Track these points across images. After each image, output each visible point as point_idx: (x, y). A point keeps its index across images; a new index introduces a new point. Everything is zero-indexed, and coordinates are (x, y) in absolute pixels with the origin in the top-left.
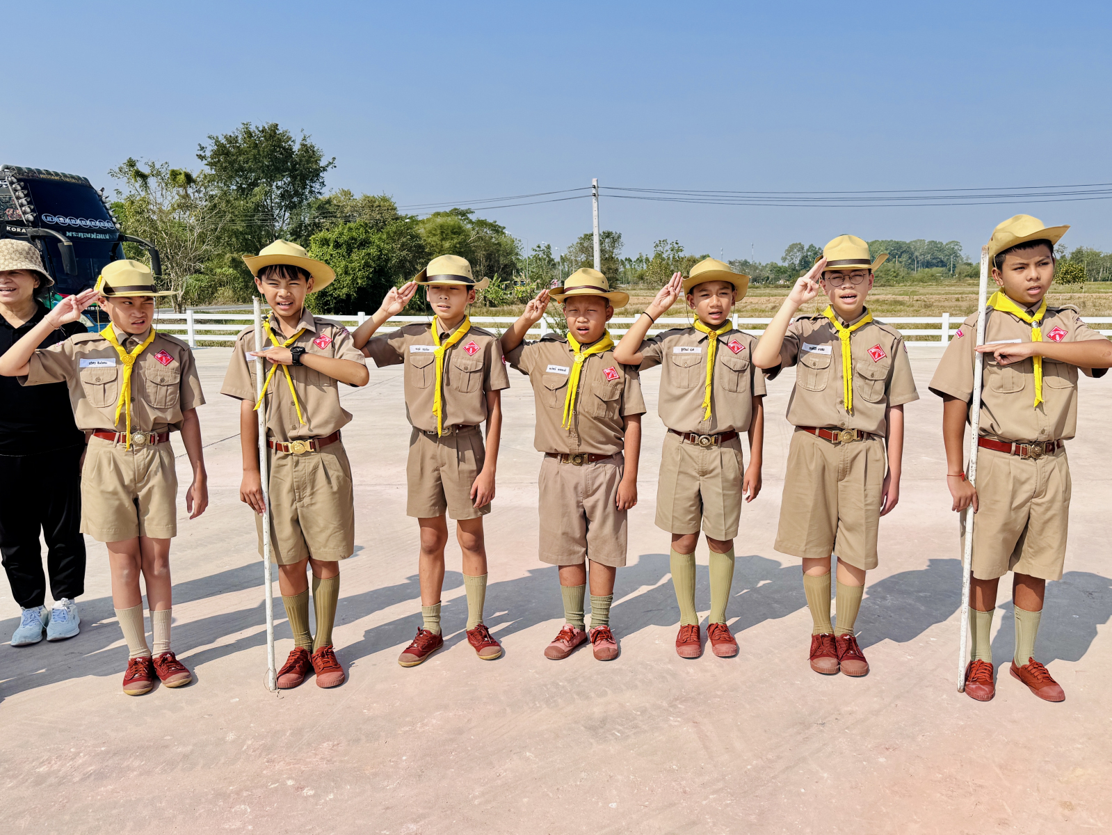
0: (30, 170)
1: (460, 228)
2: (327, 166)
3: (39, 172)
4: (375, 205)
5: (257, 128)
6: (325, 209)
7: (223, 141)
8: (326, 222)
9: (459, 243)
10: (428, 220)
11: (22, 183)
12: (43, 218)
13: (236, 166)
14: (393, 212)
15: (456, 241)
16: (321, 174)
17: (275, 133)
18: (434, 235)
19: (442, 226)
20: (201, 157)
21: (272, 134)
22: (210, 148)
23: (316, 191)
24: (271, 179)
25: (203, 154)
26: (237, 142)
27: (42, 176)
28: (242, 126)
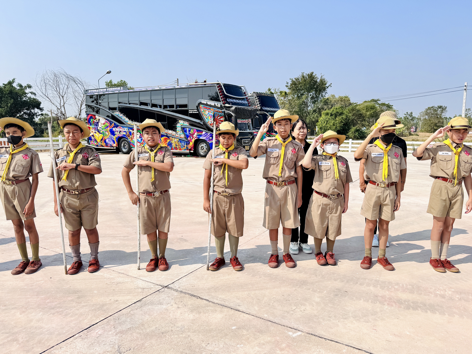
0: (260, 93)
1: (374, 106)
2: (329, 86)
3: (262, 93)
4: (343, 100)
5: (306, 74)
6: (326, 102)
7: (294, 80)
8: (325, 107)
9: (373, 112)
10: (362, 104)
11: (258, 97)
12: (263, 108)
13: (298, 89)
14: (349, 102)
15: (372, 112)
16: (326, 89)
17: (312, 75)
18: (363, 110)
19: (367, 106)
20: (287, 86)
21: (311, 76)
22: (290, 82)
23: (324, 95)
24: (309, 92)
25: (287, 85)
26: (299, 80)
27: (263, 95)
28: (301, 74)
